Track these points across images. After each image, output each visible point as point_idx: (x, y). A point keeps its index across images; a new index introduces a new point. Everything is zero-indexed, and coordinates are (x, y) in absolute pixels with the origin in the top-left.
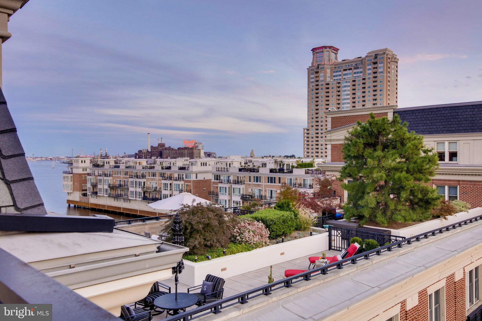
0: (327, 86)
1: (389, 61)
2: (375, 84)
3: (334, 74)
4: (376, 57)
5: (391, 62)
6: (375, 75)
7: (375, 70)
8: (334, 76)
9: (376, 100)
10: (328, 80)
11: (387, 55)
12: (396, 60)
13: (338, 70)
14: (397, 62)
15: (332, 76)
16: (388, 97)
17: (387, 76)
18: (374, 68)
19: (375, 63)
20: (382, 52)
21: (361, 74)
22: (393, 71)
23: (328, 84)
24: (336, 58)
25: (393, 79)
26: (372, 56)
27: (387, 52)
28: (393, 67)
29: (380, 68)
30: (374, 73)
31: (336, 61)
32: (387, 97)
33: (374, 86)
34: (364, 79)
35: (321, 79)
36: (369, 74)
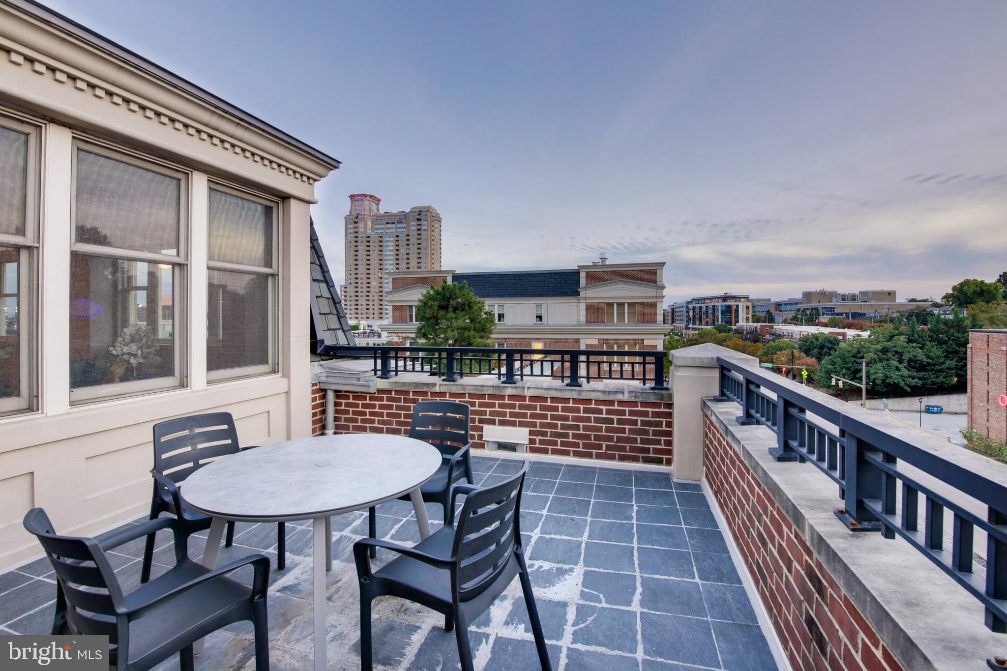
0: (368, 239)
1: (433, 219)
2: (419, 241)
3: (375, 227)
4: (420, 214)
5: (435, 221)
6: (419, 232)
7: (419, 227)
8: (376, 229)
9: (420, 258)
10: (369, 232)
11: (431, 212)
12: (439, 219)
13: (381, 222)
14: (440, 222)
15: (373, 229)
16: (433, 256)
17: (431, 235)
18: (418, 225)
19: (419, 220)
20: (426, 210)
21: (405, 230)
22: (437, 230)
23: (369, 237)
24: (378, 209)
25: (437, 238)
26: (416, 212)
27: (431, 210)
28: (437, 225)
29: (424, 225)
30: (419, 230)
31: (378, 213)
32: (431, 256)
33: (419, 244)
34: (408, 235)
35: (361, 230)
36: (413, 231)
